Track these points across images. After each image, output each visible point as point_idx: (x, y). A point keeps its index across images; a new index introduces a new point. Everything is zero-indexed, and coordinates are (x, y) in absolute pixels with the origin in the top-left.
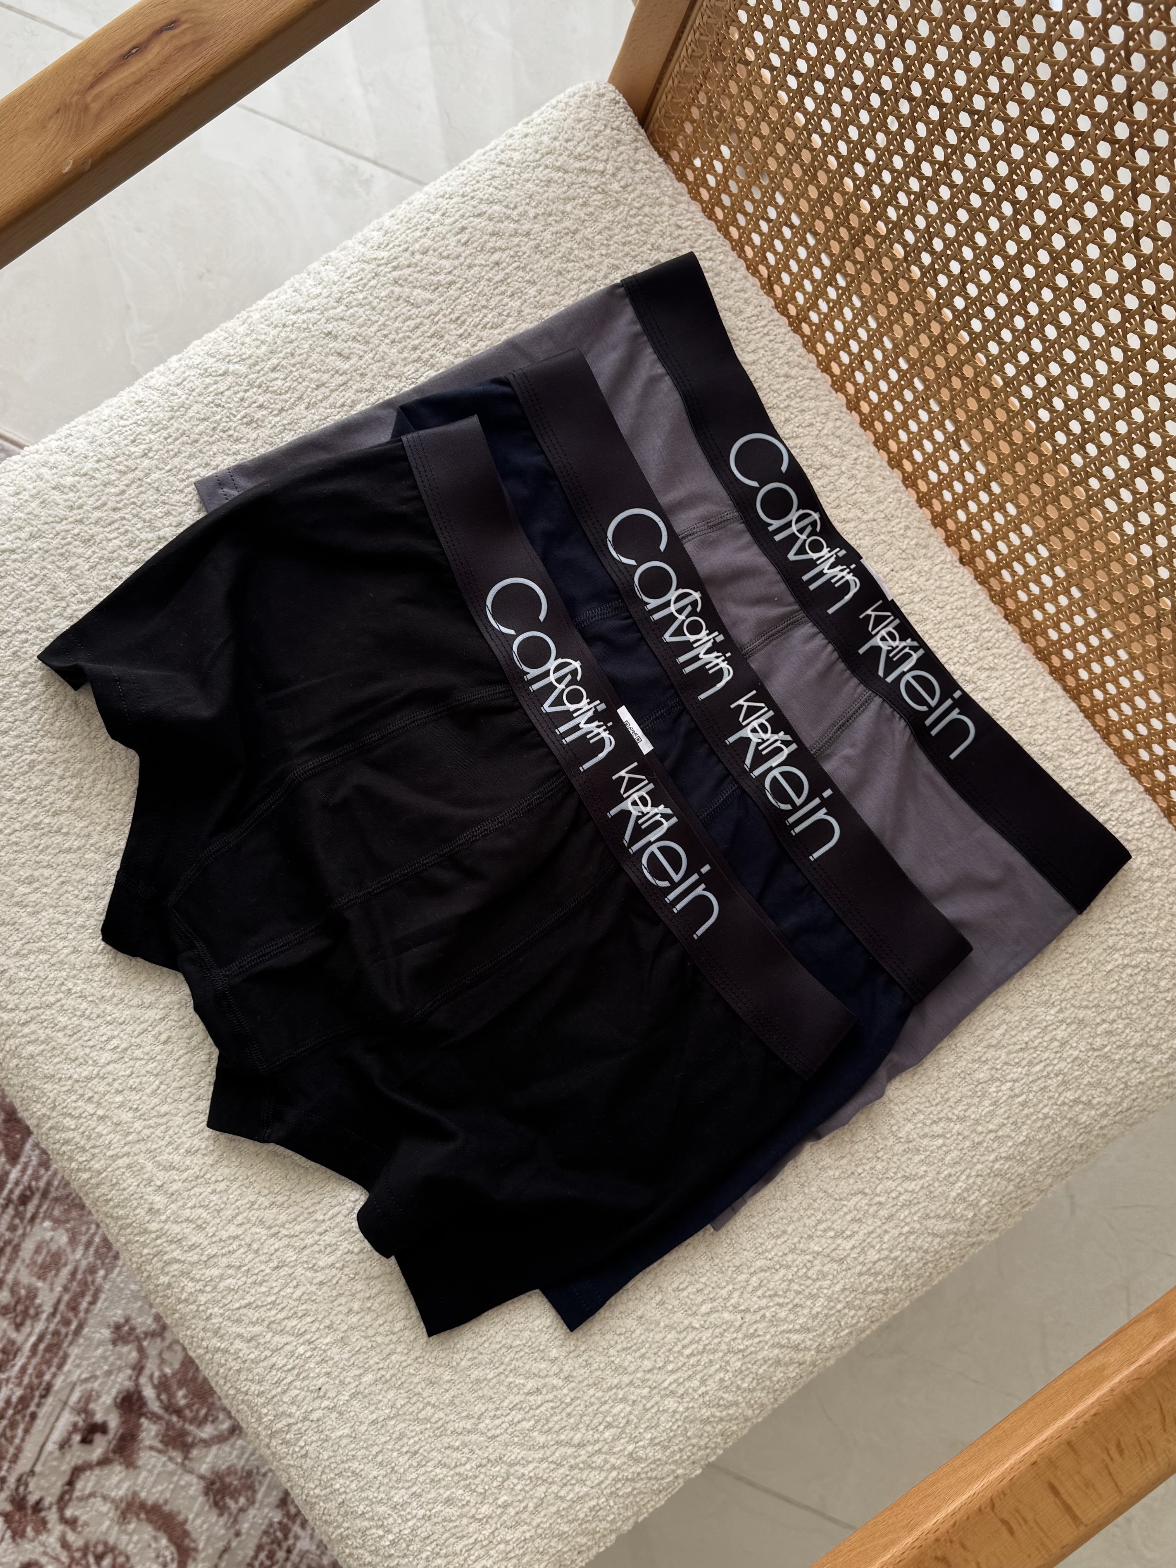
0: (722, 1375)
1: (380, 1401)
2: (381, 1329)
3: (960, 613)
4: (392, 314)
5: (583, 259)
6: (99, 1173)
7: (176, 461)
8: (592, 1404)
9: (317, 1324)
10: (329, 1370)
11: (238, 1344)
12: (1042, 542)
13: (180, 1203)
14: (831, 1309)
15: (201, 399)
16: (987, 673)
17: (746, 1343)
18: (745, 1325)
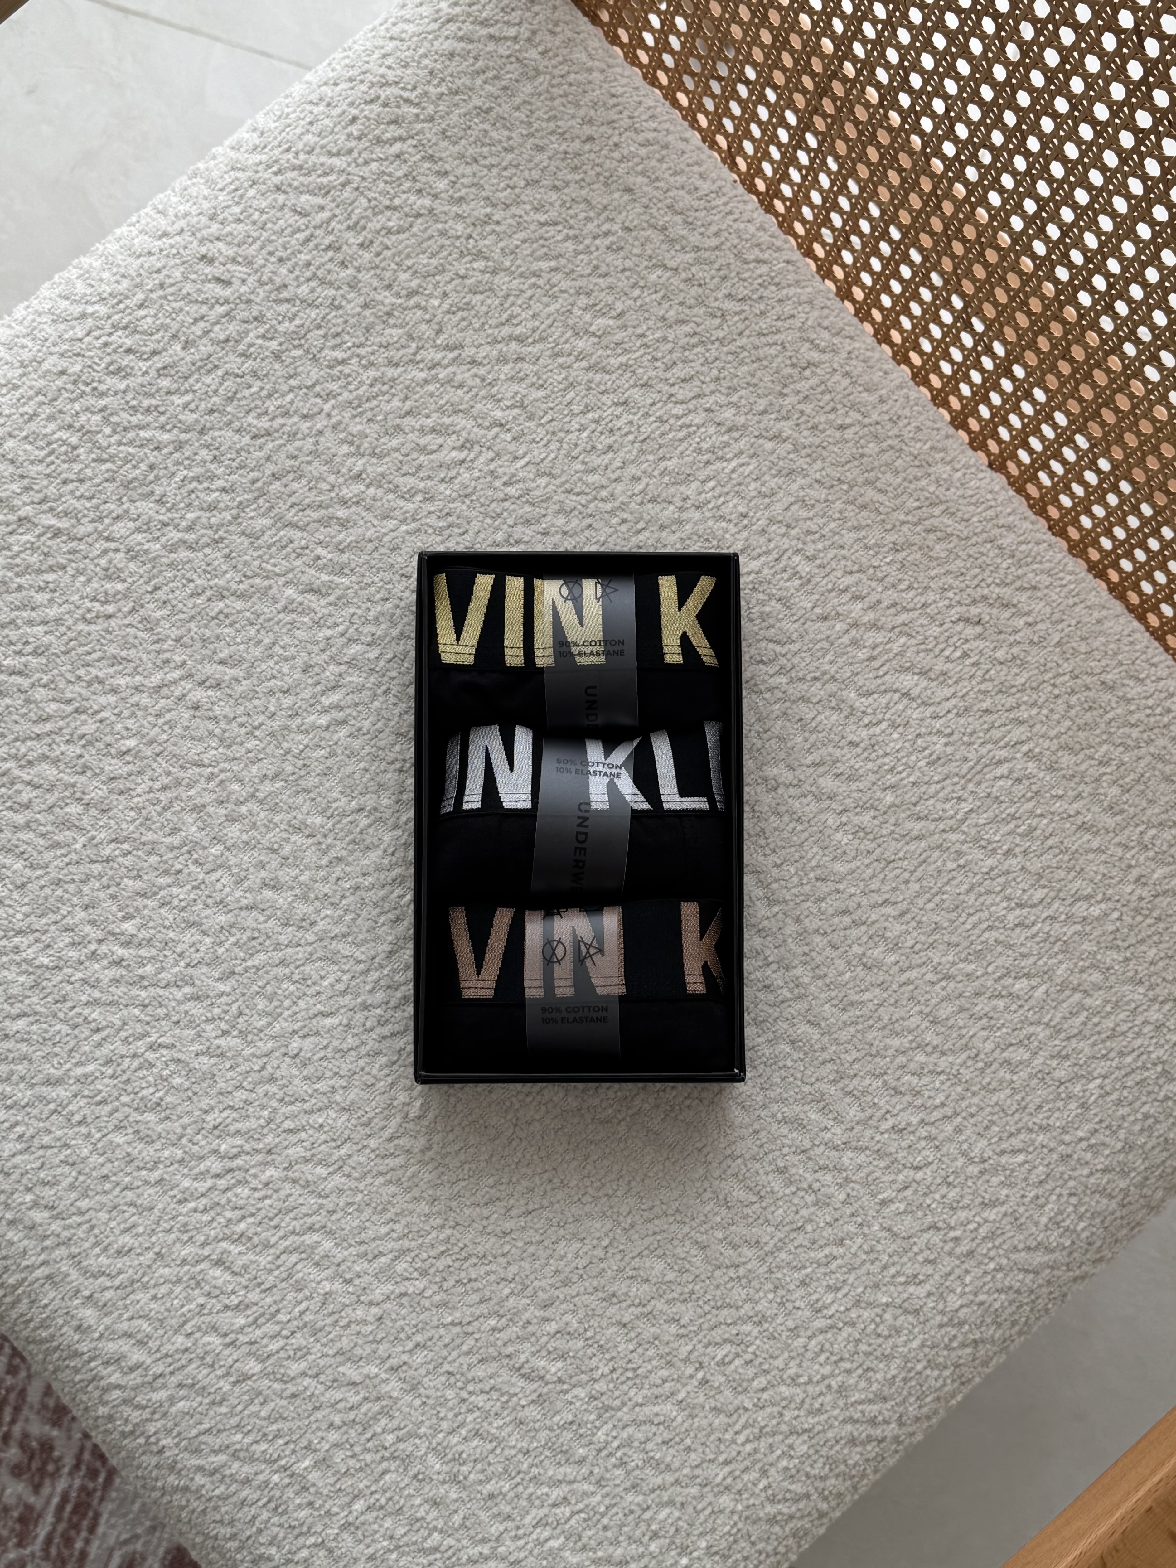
0: (784, 1463)
1: (376, 1532)
2: (369, 1445)
3: (990, 525)
4: (276, 228)
5: (500, 142)
6: (15, 1287)
7: (33, 426)
8: (632, 1512)
9: (292, 1446)
10: (311, 1498)
11: (200, 1480)
12: (1079, 431)
13: (116, 1314)
14: (909, 1371)
15: (57, 349)
16: (1029, 593)
17: (811, 1420)
18: (808, 1400)
